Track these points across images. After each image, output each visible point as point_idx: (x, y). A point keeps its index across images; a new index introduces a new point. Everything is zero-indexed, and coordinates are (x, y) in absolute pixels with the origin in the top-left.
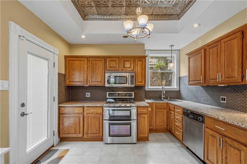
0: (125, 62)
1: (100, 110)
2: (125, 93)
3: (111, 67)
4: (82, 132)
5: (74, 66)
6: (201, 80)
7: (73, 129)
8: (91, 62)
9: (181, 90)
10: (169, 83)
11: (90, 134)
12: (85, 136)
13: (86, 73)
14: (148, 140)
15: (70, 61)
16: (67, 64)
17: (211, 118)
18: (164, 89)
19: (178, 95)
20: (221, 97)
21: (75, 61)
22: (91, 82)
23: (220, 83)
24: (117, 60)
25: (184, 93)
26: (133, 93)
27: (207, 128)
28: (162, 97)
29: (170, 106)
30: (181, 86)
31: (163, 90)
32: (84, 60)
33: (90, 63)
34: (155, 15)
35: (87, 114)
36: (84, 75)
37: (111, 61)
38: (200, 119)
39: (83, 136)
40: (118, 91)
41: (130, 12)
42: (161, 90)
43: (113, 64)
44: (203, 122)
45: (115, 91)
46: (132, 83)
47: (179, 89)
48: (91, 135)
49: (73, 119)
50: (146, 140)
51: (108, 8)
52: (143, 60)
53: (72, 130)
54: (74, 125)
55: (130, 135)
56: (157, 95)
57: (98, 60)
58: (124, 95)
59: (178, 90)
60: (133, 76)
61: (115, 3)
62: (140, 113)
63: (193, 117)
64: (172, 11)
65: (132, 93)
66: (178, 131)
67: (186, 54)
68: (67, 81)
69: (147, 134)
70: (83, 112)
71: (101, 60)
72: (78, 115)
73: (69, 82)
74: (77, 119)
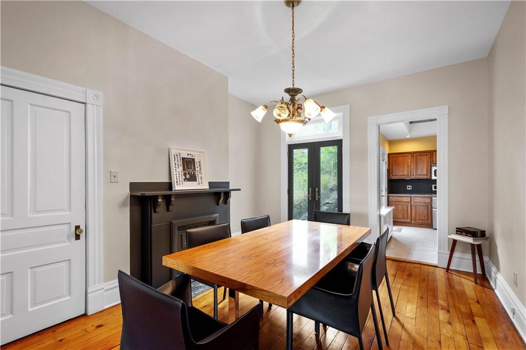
4: (410, 217)
5: (398, 162)
11: (418, 220)
12: (413, 222)
13: (410, 167)
15: (394, 158)
21: (399, 158)
22: (415, 175)
32: (408, 156)
33: (415, 158)
35: (415, 203)
36: (408, 169)
39: (411, 221)
49: (402, 206)
54: (402, 212)
68: (391, 175)
70: (411, 201)
71: (426, 155)
72: (405, 204)
73: (393, 175)
74: (405, 207)
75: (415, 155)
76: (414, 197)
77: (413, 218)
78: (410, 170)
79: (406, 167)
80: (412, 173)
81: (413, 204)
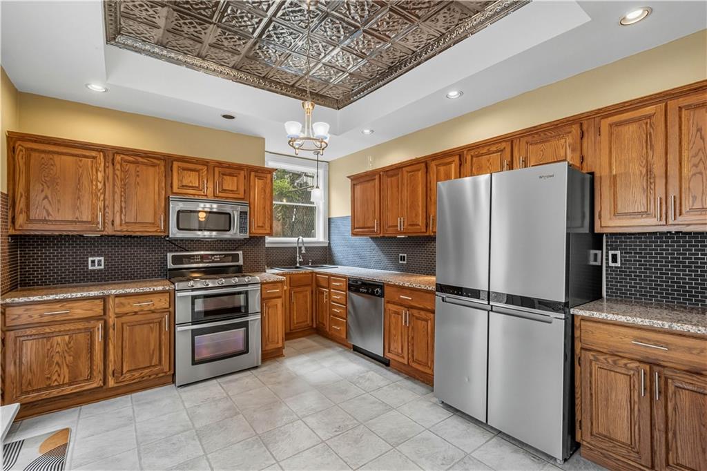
0: (225, 177)
1: (163, 300)
2: (220, 255)
3: (183, 187)
4: (99, 372)
5: (51, 172)
6: (374, 227)
7: (65, 371)
8: (118, 166)
9: (332, 245)
10: (309, 230)
11: (128, 371)
12: (111, 383)
13: (102, 196)
14: (282, 355)
15: (34, 155)
16: (20, 160)
17: (394, 286)
18: (303, 243)
19: (325, 255)
20: (400, 255)
21: (56, 156)
22: (121, 225)
23: (401, 233)
24: (202, 170)
25: (338, 250)
26: (240, 253)
27: (388, 302)
28: (296, 260)
29: (320, 279)
30: (333, 238)
31: (300, 245)
32: (94, 158)
33: (118, 170)
34: (298, 89)
35: (118, 316)
36: (94, 201)
37: (184, 169)
38: (377, 291)
39: (105, 383)
40: (198, 251)
41: (248, 68)
42: (296, 245)
43: (192, 179)
44: (382, 295)
45: (188, 251)
46: (242, 229)
47: (329, 243)
48: (134, 375)
49: (67, 338)
50: (279, 356)
51: (199, 45)
52: (266, 177)
53: (59, 376)
54: (67, 357)
55: (246, 351)
56: (286, 258)
57: (143, 164)
58: (218, 259)
59: (327, 245)
60: (246, 213)
61: (220, 43)
62: (267, 296)
63: (366, 290)
64: (330, 92)
65: (238, 254)
66: (337, 323)
67: (348, 177)
68: (21, 219)
69: (280, 342)
70: (105, 314)
71: (154, 165)
72: (80, 326)
73: (28, 219)
74: (82, 338)
75: (118, 158)
76: (117, 296)
77: (111, 369)
78: (101, 204)
79: (86, 197)
80: (109, 217)
81: (111, 322)
